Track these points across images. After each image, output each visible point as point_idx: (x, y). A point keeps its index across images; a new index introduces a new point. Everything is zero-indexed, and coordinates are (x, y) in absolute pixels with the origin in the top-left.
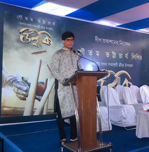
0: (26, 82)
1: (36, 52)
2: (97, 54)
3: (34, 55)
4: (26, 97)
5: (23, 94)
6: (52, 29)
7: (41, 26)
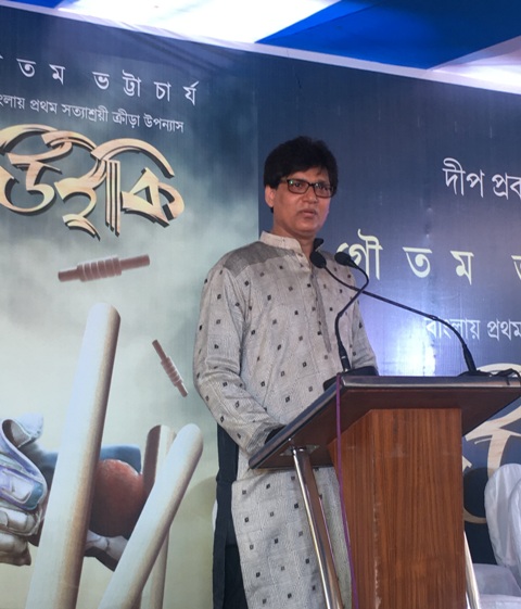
0: (28, 448)
2: (460, 270)
3: (76, 283)
4: (31, 546)
6: (180, 125)
7: (113, 108)
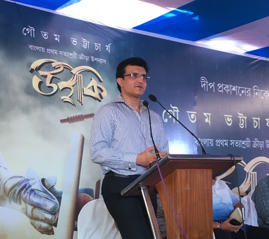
1: (71, 118)
2: (207, 120)
4: (54, 228)
5: (45, 220)
